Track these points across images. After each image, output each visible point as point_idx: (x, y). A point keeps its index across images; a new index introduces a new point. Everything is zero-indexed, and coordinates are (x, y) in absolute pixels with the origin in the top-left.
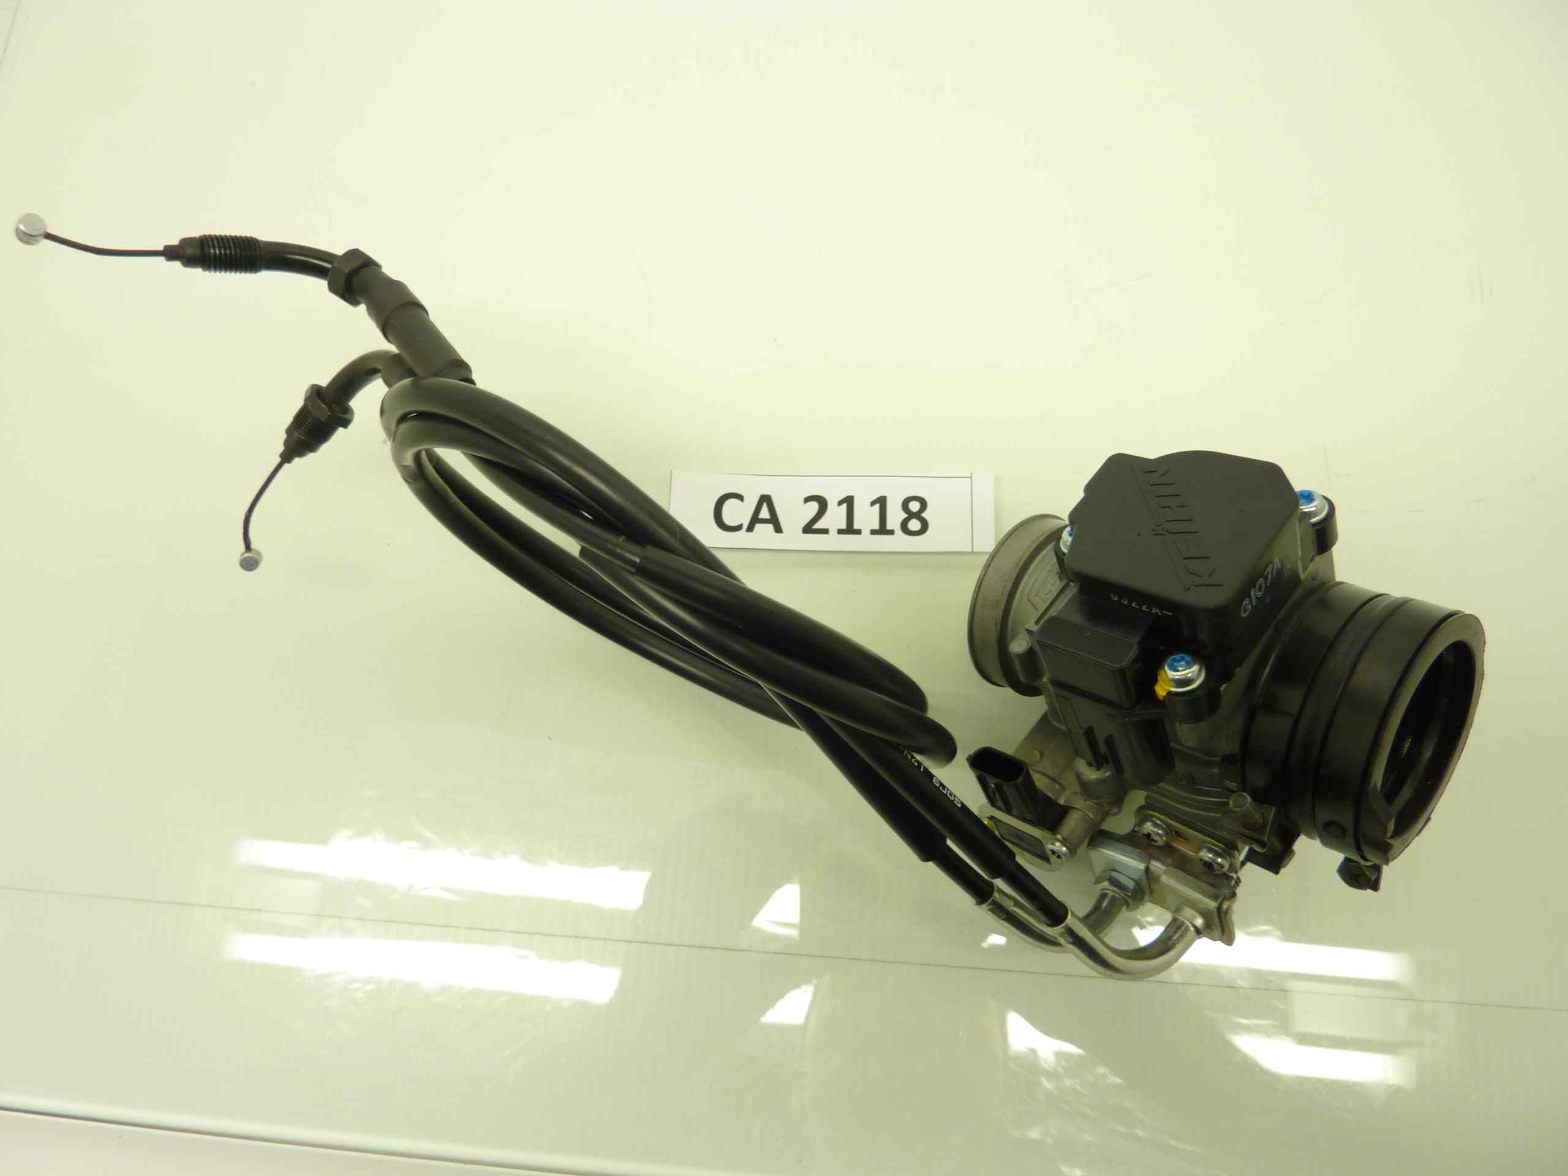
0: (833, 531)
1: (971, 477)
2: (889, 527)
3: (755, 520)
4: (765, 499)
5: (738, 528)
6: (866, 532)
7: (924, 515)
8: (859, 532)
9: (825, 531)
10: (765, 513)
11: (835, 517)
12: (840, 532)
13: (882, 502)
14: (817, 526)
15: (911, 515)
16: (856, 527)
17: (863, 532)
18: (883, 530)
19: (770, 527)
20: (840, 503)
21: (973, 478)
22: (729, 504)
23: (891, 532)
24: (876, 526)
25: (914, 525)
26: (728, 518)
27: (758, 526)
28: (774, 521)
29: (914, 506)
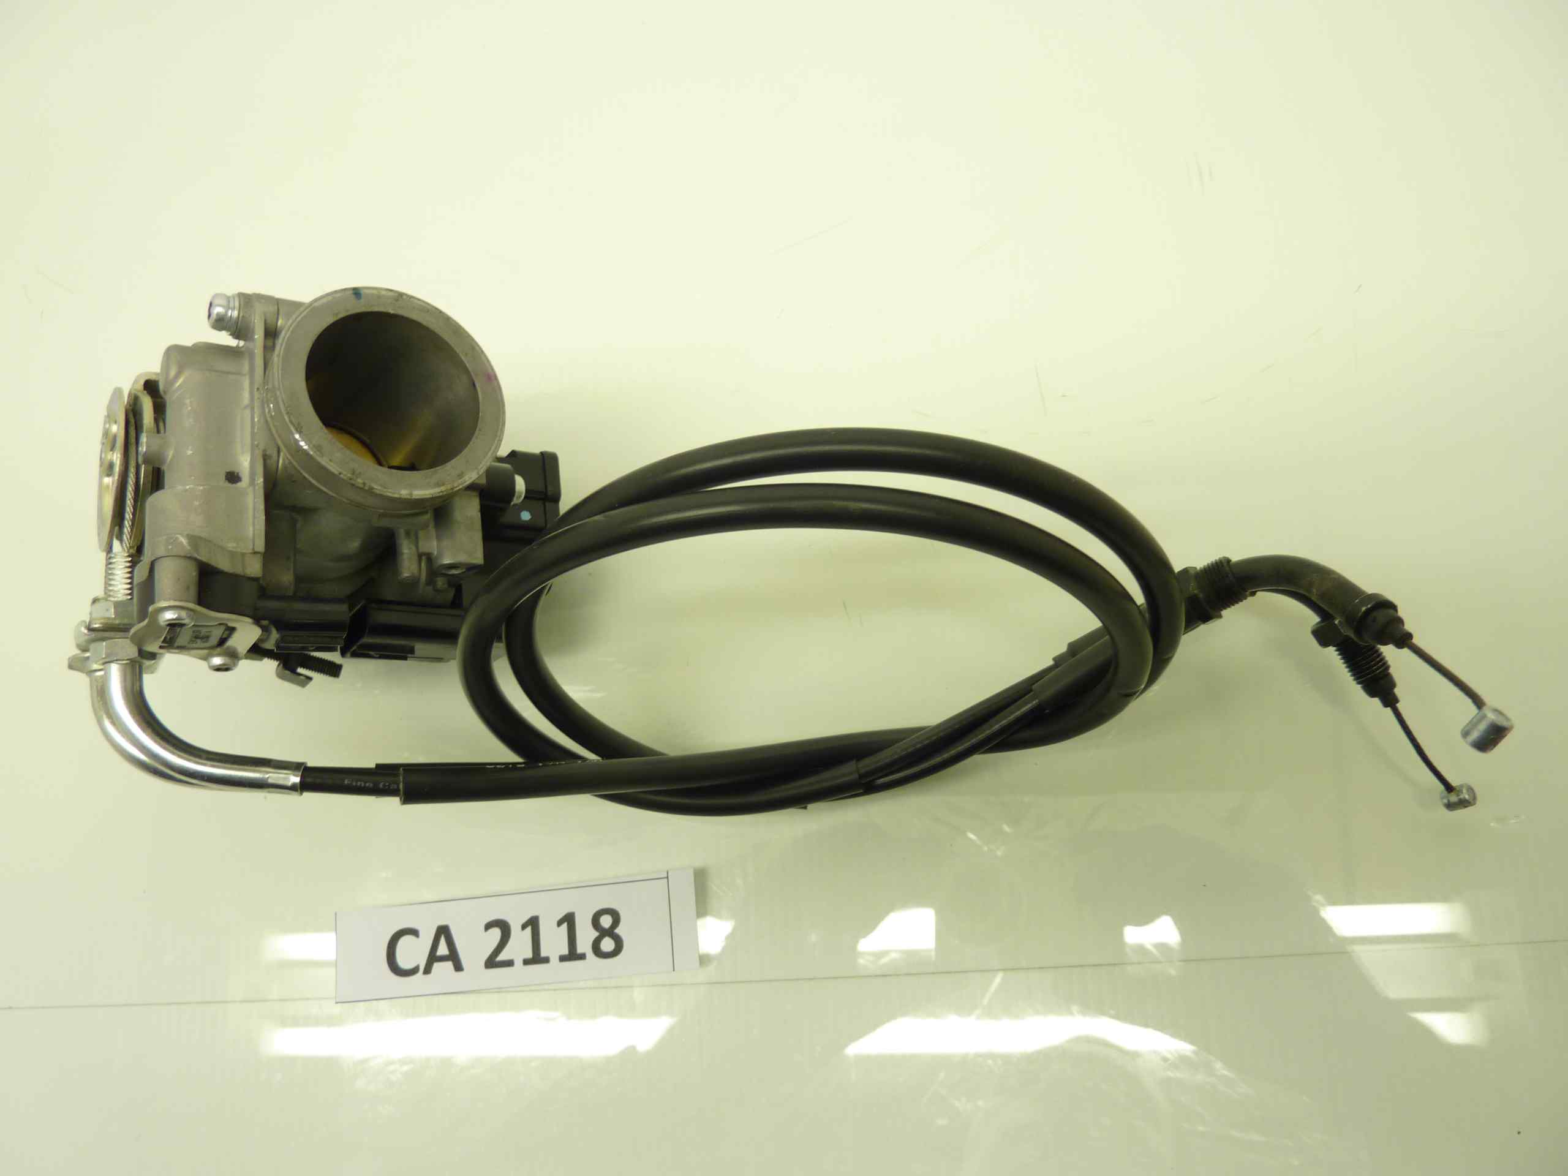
0: (518, 962)
1: (667, 877)
2: (580, 950)
3: (433, 958)
4: (443, 931)
5: (413, 971)
6: (555, 960)
7: (617, 931)
8: (546, 960)
9: (509, 963)
10: (443, 950)
11: (519, 946)
12: (526, 962)
13: (569, 920)
14: (502, 957)
15: (604, 933)
16: (543, 954)
17: (551, 959)
18: (573, 955)
19: (449, 965)
20: (524, 927)
21: (669, 878)
22: (404, 942)
23: (582, 957)
24: (565, 951)
25: (607, 945)
26: (404, 961)
27: (437, 966)
28: (453, 957)
29: (606, 921)
